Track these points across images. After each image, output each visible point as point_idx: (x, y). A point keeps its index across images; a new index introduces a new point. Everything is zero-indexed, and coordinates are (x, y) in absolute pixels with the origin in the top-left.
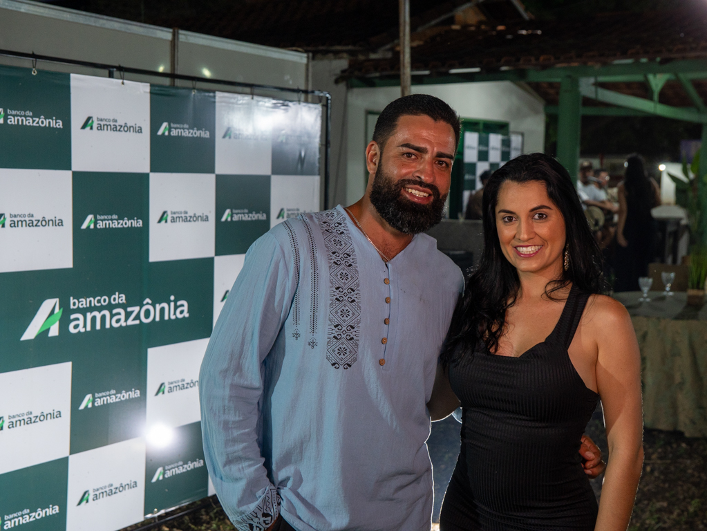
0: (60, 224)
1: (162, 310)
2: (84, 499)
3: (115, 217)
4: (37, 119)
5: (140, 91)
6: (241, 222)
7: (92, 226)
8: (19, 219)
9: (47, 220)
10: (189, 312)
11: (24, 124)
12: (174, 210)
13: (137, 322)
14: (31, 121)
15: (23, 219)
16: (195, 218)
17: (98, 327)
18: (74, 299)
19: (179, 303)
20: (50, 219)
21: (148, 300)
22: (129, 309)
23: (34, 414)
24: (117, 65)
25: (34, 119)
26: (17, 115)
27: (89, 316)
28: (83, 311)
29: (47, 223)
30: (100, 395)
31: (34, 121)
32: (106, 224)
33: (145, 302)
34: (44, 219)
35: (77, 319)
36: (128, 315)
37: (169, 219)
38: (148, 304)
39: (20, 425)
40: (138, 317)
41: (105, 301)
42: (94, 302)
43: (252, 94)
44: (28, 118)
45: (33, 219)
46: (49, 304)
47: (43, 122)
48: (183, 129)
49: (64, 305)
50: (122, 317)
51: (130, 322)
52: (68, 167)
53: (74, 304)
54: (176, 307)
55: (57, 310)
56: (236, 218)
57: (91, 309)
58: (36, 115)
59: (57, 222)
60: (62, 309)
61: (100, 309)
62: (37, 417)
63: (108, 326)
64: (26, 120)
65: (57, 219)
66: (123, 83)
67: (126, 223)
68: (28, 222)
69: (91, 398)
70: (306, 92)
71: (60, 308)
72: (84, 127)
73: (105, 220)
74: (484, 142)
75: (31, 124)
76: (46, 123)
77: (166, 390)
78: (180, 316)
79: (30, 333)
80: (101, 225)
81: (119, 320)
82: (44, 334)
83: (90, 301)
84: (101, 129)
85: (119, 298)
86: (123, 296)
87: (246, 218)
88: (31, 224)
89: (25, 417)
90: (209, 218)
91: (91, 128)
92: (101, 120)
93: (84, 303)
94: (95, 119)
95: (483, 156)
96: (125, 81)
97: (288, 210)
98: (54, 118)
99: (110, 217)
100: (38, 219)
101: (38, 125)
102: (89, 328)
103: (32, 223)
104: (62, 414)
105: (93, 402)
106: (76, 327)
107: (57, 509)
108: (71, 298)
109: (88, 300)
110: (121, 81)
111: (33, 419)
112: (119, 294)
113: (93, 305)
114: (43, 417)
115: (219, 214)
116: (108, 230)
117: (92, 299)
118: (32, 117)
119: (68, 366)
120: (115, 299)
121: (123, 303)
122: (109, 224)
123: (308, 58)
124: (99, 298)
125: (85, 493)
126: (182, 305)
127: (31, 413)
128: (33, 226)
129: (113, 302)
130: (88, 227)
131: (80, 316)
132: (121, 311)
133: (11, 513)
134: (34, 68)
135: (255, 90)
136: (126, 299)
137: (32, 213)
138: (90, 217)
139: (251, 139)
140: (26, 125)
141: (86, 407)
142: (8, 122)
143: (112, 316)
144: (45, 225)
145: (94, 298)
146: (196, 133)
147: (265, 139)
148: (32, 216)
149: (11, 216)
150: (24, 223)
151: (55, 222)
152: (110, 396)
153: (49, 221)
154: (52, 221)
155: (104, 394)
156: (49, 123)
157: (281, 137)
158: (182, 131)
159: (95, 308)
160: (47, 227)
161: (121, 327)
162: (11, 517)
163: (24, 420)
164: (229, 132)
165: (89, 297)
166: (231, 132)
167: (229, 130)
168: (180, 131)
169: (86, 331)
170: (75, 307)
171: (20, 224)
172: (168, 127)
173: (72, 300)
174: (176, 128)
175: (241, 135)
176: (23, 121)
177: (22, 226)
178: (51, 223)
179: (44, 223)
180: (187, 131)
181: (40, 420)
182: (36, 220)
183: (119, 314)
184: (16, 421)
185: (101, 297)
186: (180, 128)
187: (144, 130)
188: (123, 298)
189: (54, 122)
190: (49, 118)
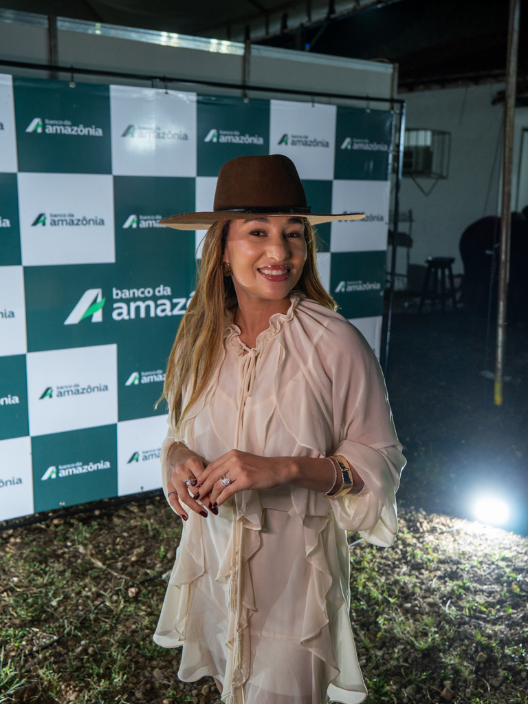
0: (101, 223)
2: (134, 458)
3: (159, 217)
5: (187, 99)
7: (135, 226)
8: (59, 218)
9: (87, 219)
11: (63, 132)
13: (183, 312)
14: (70, 130)
15: (63, 218)
17: (143, 315)
18: (117, 290)
20: (91, 218)
23: (82, 386)
24: (161, 75)
25: (73, 128)
26: (55, 125)
27: (133, 305)
28: (127, 301)
29: (88, 222)
31: (72, 130)
32: (149, 224)
33: (192, 295)
34: (84, 219)
36: (173, 306)
39: (69, 395)
40: (183, 308)
41: (149, 292)
42: (138, 293)
43: (313, 102)
44: (67, 127)
45: (74, 218)
46: (90, 295)
47: (82, 130)
48: (234, 135)
49: (107, 295)
50: (168, 306)
51: (176, 312)
52: (109, 171)
53: (117, 294)
55: (99, 299)
57: (135, 299)
58: (75, 124)
59: (98, 221)
60: (104, 299)
61: (144, 299)
62: (84, 389)
63: (152, 314)
64: (65, 129)
65: (98, 219)
66: (167, 93)
69: (138, 376)
70: (392, 101)
71: (103, 297)
72: (124, 134)
73: (148, 220)
75: (70, 133)
76: (85, 131)
80: (144, 225)
81: (164, 310)
82: (87, 320)
83: (134, 293)
84: (143, 137)
85: (164, 290)
86: (168, 289)
88: (72, 223)
89: (73, 389)
91: (132, 136)
92: (143, 128)
93: (127, 293)
94: (136, 127)
96: (170, 92)
98: (93, 126)
99: (153, 217)
100: (78, 218)
101: (76, 134)
102: (133, 316)
104: (109, 388)
105: (140, 379)
106: (120, 314)
107: (108, 465)
108: (114, 290)
109: (132, 291)
110: (164, 91)
111: (81, 391)
112: (165, 287)
113: (136, 295)
114: (90, 389)
116: (151, 229)
117: (135, 291)
118: (70, 126)
119: (112, 348)
120: (159, 292)
121: (169, 295)
122: (152, 224)
123: (394, 68)
124: (142, 290)
125: (135, 454)
127: (78, 386)
128: (73, 224)
129: (157, 294)
130: (131, 227)
131: (124, 306)
132: (167, 302)
133: (65, 464)
134: (72, 81)
135: (317, 98)
136: (172, 291)
137: (72, 213)
138: (132, 218)
139: (310, 145)
140: (65, 134)
141: (133, 384)
142: (47, 131)
143: (157, 306)
144: (86, 224)
145: (138, 290)
146: (248, 140)
147: (327, 145)
148: (73, 216)
149: (51, 215)
150: (65, 222)
151: (96, 221)
152: (156, 375)
153: (90, 220)
154: (93, 220)
155: (150, 373)
156: (89, 131)
157: (346, 144)
158: (232, 138)
159: (139, 299)
160: (88, 226)
161: (166, 316)
162: (65, 467)
163: (72, 391)
164: (285, 138)
165: (132, 288)
166: (288, 139)
167: (285, 136)
168: (229, 137)
169: (130, 319)
170: (119, 297)
171: (60, 222)
172: (216, 134)
173: (115, 292)
174: (225, 135)
175: (299, 141)
176: (61, 130)
177: (62, 224)
178: (92, 222)
179: (85, 222)
180: (238, 138)
181: (88, 392)
182: (76, 220)
183: (164, 304)
184: (64, 392)
185: (145, 288)
186: (230, 135)
187: (189, 137)
188: (168, 291)
189: (94, 130)
190: (88, 127)
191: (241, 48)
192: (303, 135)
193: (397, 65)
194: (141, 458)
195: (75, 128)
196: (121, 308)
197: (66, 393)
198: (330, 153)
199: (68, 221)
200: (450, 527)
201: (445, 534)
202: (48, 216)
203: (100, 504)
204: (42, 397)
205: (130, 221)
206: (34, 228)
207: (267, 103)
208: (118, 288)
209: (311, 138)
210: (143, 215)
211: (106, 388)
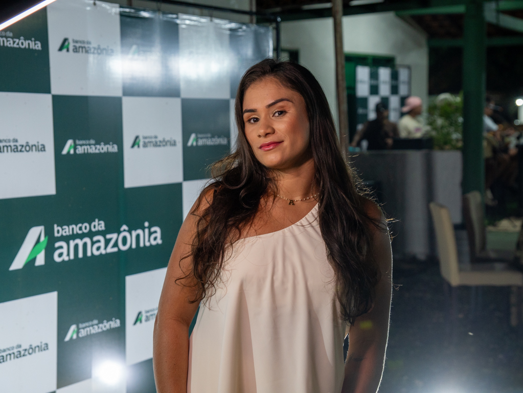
0: (43, 149)
1: (138, 236)
3: (92, 142)
4: (17, 41)
6: (205, 147)
7: (72, 152)
8: (4, 144)
9: (30, 144)
10: (162, 238)
11: (5, 44)
12: (146, 135)
13: (115, 249)
14: (12, 42)
15: (8, 144)
16: (164, 143)
17: (81, 255)
18: (58, 226)
19: (153, 229)
20: (33, 143)
21: (125, 227)
23: (24, 347)
25: (15, 40)
27: (72, 244)
28: (67, 239)
29: (31, 148)
30: (84, 325)
32: (84, 149)
33: (122, 229)
34: (27, 145)
35: (61, 247)
36: (107, 242)
37: (141, 144)
38: (125, 230)
39: (10, 359)
40: (116, 245)
41: (86, 228)
42: (76, 229)
43: (211, 16)
44: (9, 39)
45: (18, 144)
46: (35, 232)
47: (23, 43)
48: (151, 52)
49: (49, 232)
50: (102, 244)
51: (110, 250)
52: (47, 90)
54: (150, 234)
55: (43, 238)
56: (201, 143)
57: (74, 237)
58: (16, 35)
59: (40, 147)
60: (47, 238)
61: (81, 236)
62: (26, 350)
63: (89, 254)
64: (7, 41)
65: (40, 144)
66: (95, 4)
67: (103, 148)
68: (13, 148)
69: (76, 329)
71: (45, 236)
72: (61, 49)
73: (83, 145)
74: (374, 76)
75: (12, 45)
76: (26, 44)
77: (144, 318)
78: (154, 243)
79: (18, 263)
80: (80, 150)
81: (99, 248)
82: (31, 262)
83: (73, 229)
84: (76, 52)
85: (99, 224)
86: (102, 223)
87: (209, 142)
89: (15, 351)
90: (177, 144)
91: (68, 50)
92: (77, 42)
93: (67, 230)
94: (70, 41)
95: (374, 90)
96: (98, 3)
98: (33, 39)
99: (87, 142)
100: (22, 144)
101: (18, 46)
102: (72, 257)
103: (17, 148)
104: (49, 347)
105: (78, 332)
108: (55, 226)
109: (71, 227)
110: (93, 2)
111: (22, 353)
112: (99, 221)
113: (75, 232)
114: (32, 350)
115: (186, 138)
116: (86, 155)
117: (74, 226)
118: (12, 38)
119: (53, 297)
120: (95, 227)
121: (102, 231)
122: (87, 149)
124: (80, 225)
126: (155, 232)
127: (20, 347)
128: (17, 151)
129: (93, 230)
130: (69, 153)
131: (63, 244)
135: (215, 13)
136: (106, 226)
137: (16, 137)
138: (70, 142)
140: (7, 47)
141: (71, 339)
143: (93, 243)
145: (76, 226)
148: (16, 141)
150: (9, 149)
151: (38, 147)
152: (92, 326)
153: (32, 146)
154: (35, 146)
155: (87, 324)
156: (29, 44)
158: (150, 54)
159: (77, 236)
160: (30, 152)
161: (101, 255)
163: (14, 353)
165: (71, 225)
168: (148, 54)
169: (69, 260)
170: (59, 235)
171: (5, 149)
172: (137, 49)
173: (56, 228)
174: (144, 52)
176: (3, 41)
178: (34, 148)
179: (28, 148)
181: (30, 354)
182: (20, 146)
183: (99, 241)
184: (7, 355)
185: (83, 224)
186: (148, 52)
188: (102, 226)
189: (33, 43)
190: (28, 40)
208: (60, 225)
210: (79, 139)
211: (47, 347)
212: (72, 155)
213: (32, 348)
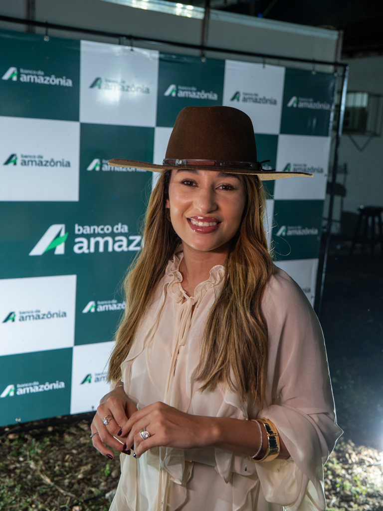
0: (68, 165)
2: (87, 379)
5: (151, 56)
7: (98, 169)
8: (29, 159)
9: (55, 161)
11: (36, 81)
13: (138, 248)
14: (42, 79)
15: (33, 159)
17: (101, 249)
18: (79, 226)
20: (58, 160)
22: (131, 238)
23: (42, 312)
24: (128, 33)
25: (46, 78)
26: (29, 74)
27: (93, 241)
28: (88, 237)
29: (56, 164)
30: (103, 303)
31: (45, 80)
34: (52, 160)
36: (130, 242)
39: (30, 320)
40: (139, 245)
41: (108, 229)
42: (98, 230)
43: (264, 63)
44: (40, 77)
45: (43, 160)
46: (55, 229)
47: (54, 81)
48: (191, 91)
49: (70, 230)
50: (125, 243)
51: (132, 248)
52: (76, 119)
53: (79, 230)
55: (63, 234)
57: (95, 235)
58: (48, 74)
59: (65, 163)
60: (67, 234)
61: (103, 236)
62: (44, 315)
63: (110, 249)
64: (38, 78)
65: (65, 161)
66: (132, 50)
69: (94, 305)
70: (335, 64)
71: (66, 231)
72: (92, 86)
75: (43, 82)
76: (57, 81)
79: (39, 250)
80: (106, 168)
81: (121, 246)
82: (50, 252)
83: (94, 230)
84: (108, 89)
85: (122, 228)
86: (126, 227)
88: (41, 164)
89: (35, 314)
91: (100, 87)
92: (110, 81)
93: (88, 230)
94: (103, 80)
96: (135, 49)
97: (295, 165)
98: (64, 77)
100: (47, 160)
101: (48, 83)
102: (92, 250)
104: (67, 315)
105: (96, 308)
106: (80, 248)
107: (62, 385)
108: (76, 225)
109: (92, 228)
110: (130, 48)
111: (41, 316)
112: (122, 225)
113: (96, 232)
114: (50, 315)
116: (112, 173)
117: (96, 227)
118: (43, 76)
119: (72, 278)
120: (117, 229)
121: (126, 232)
122: (114, 168)
123: (339, 35)
124: (102, 227)
125: (88, 376)
127: (39, 312)
128: (42, 165)
129: (115, 231)
130: (94, 170)
131: (85, 240)
132: (124, 239)
133: (23, 383)
134: (47, 34)
135: (268, 60)
136: (129, 229)
137: (41, 154)
138: (96, 161)
139: (259, 102)
140: (38, 83)
141: (89, 312)
142: (21, 79)
143: (114, 242)
144: (53, 166)
145: (98, 226)
146: (203, 95)
147: (275, 103)
148: (42, 157)
149: (22, 156)
150: (34, 163)
151: (63, 163)
152: (111, 304)
153: (57, 162)
154: (60, 162)
155: (106, 302)
156: (60, 82)
157: (292, 102)
158: (190, 93)
159: (99, 235)
160: (55, 167)
161: (123, 251)
162: (23, 385)
163: (33, 316)
164: (237, 96)
165: (93, 225)
166: (239, 96)
167: (237, 93)
168: (187, 93)
169: (90, 253)
170: (80, 232)
171: (30, 163)
172: (175, 89)
173: (77, 227)
174: (183, 90)
175: (250, 98)
176: (34, 79)
177: (32, 164)
178: (59, 164)
179: (52, 164)
180: (194, 94)
181: (47, 317)
182: (45, 161)
183: (121, 241)
184: (26, 317)
185: (105, 225)
186: (188, 91)
187: (150, 91)
188: (125, 229)
189: (64, 81)
190: (59, 77)
191: (201, 12)
192: (254, 92)
193: (342, 32)
194: (93, 380)
195: (48, 78)
196: (82, 242)
197: (28, 318)
198: (277, 110)
199: (38, 162)
200: (377, 461)
201: (373, 467)
202: (19, 156)
203: (53, 421)
204: (6, 321)
205: (94, 165)
206: (6, 167)
207: (223, 63)
208: (82, 224)
209: (261, 96)
210: (106, 159)
211: (65, 314)
212: (97, 172)
213: (51, 315)
